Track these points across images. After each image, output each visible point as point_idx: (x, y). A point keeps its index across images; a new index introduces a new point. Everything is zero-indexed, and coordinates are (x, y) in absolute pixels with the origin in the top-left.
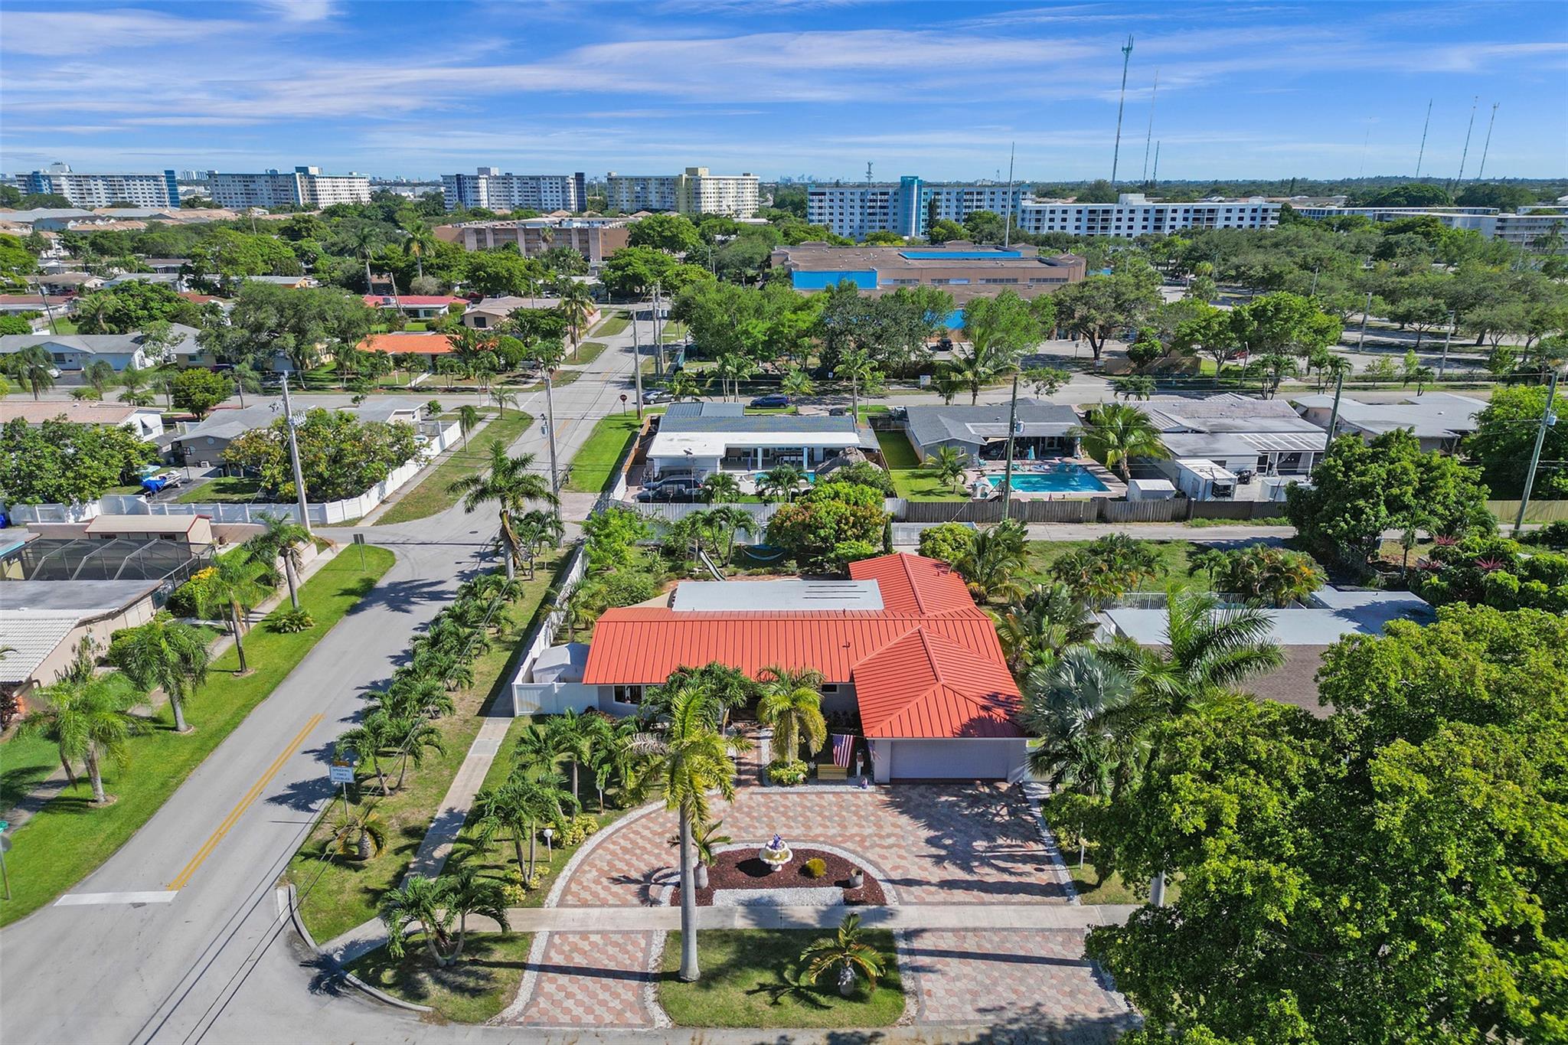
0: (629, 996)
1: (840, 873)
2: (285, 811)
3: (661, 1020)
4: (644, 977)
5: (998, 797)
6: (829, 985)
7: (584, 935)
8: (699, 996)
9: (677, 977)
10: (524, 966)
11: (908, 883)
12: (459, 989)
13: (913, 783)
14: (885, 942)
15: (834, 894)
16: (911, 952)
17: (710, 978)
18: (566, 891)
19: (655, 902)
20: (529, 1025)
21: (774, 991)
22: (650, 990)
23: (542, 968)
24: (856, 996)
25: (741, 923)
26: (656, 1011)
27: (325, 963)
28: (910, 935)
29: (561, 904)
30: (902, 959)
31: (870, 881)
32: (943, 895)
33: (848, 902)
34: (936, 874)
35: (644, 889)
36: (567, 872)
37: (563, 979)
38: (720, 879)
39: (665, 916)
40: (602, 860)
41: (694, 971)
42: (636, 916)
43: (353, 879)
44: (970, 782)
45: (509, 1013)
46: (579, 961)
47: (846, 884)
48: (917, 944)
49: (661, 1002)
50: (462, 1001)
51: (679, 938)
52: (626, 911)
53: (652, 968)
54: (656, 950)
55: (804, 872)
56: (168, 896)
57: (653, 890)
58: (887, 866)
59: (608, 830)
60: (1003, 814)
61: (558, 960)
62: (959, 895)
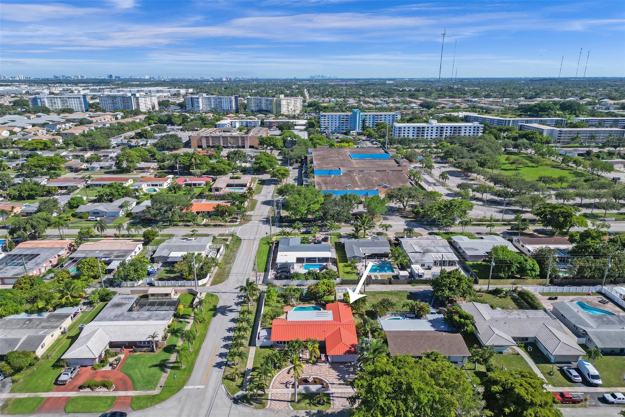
0: (286, 405)
1: (321, 382)
2: (217, 369)
3: (292, 409)
4: (288, 401)
5: (351, 366)
6: (319, 403)
7: (277, 394)
8: (298, 405)
9: (293, 401)
10: (268, 399)
11: (333, 384)
12: (257, 403)
13: (336, 363)
14: (328, 395)
15: (320, 386)
16: (333, 397)
17: (299, 401)
18: (273, 386)
19: (288, 388)
20: (271, 410)
21: (309, 403)
22: (289, 404)
23: (271, 400)
24: (323, 404)
25: (304, 392)
26: (291, 407)
27: (234, 399)
28: (332, 394)
29: (272, 388)
30: (331, 398)
31: (327, 384)
32: (339, 386)
33: (323, 388)
34: (339, 382)
35: (286, 385)
36: (272, 382)
37: (275, 402)
38: (300, 384)
39: (291, 390)
40: (278, 379)
41: (296, 400)
42: (285, 390)
43: (235, 383)
44: (346, 363)
45: (268, 407)
46: (277, 399)
47: (322, 384)
48: (334, 395)
49: (291, 405)
50: (259, 405)
51: (293, 395)
52: (284, 390)
53: (289, 400)
54: (290, 397)
55: (315, 382)
56: (203, 387)
57: (288, 385)
58: (330, 381)
59: (279, 373)
60: (352, 369)
61: (273, 398)
62: (342, 386)
